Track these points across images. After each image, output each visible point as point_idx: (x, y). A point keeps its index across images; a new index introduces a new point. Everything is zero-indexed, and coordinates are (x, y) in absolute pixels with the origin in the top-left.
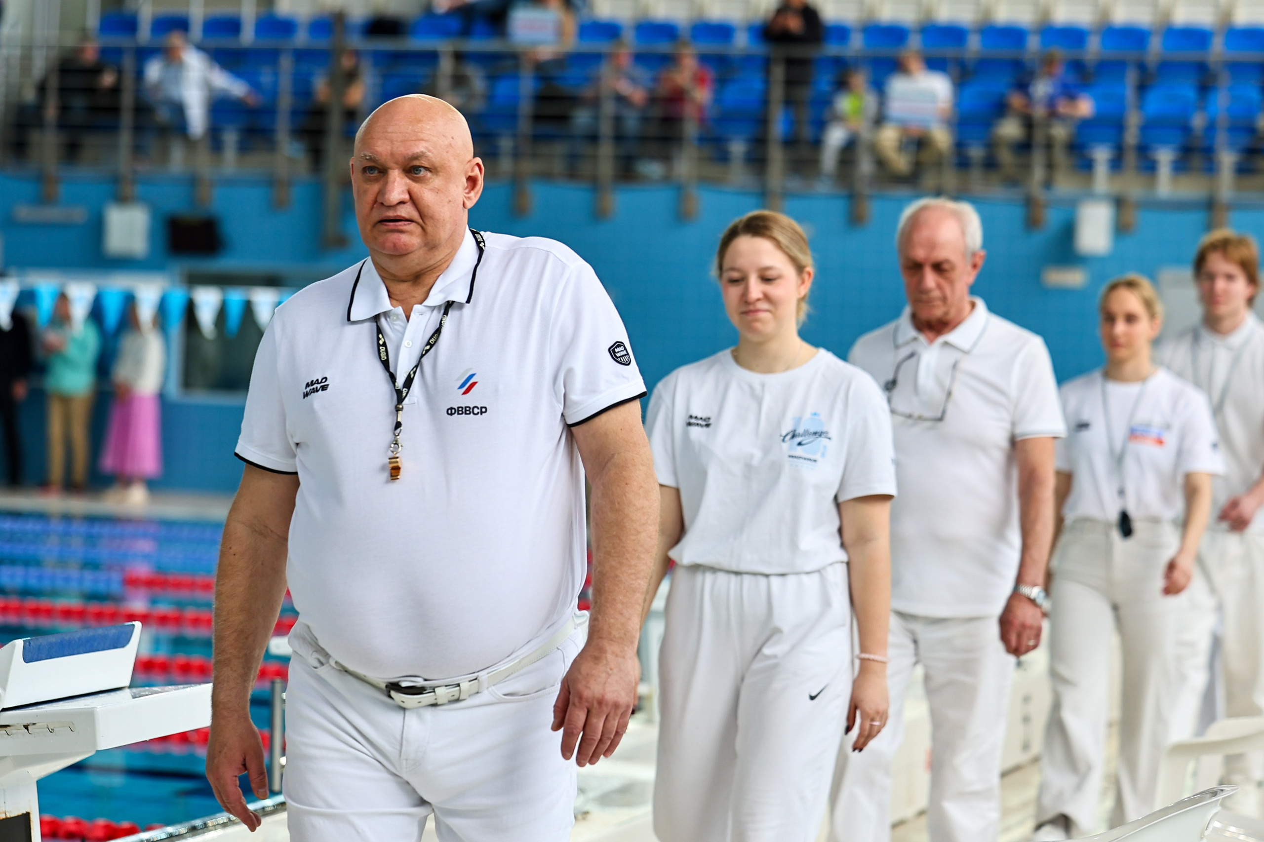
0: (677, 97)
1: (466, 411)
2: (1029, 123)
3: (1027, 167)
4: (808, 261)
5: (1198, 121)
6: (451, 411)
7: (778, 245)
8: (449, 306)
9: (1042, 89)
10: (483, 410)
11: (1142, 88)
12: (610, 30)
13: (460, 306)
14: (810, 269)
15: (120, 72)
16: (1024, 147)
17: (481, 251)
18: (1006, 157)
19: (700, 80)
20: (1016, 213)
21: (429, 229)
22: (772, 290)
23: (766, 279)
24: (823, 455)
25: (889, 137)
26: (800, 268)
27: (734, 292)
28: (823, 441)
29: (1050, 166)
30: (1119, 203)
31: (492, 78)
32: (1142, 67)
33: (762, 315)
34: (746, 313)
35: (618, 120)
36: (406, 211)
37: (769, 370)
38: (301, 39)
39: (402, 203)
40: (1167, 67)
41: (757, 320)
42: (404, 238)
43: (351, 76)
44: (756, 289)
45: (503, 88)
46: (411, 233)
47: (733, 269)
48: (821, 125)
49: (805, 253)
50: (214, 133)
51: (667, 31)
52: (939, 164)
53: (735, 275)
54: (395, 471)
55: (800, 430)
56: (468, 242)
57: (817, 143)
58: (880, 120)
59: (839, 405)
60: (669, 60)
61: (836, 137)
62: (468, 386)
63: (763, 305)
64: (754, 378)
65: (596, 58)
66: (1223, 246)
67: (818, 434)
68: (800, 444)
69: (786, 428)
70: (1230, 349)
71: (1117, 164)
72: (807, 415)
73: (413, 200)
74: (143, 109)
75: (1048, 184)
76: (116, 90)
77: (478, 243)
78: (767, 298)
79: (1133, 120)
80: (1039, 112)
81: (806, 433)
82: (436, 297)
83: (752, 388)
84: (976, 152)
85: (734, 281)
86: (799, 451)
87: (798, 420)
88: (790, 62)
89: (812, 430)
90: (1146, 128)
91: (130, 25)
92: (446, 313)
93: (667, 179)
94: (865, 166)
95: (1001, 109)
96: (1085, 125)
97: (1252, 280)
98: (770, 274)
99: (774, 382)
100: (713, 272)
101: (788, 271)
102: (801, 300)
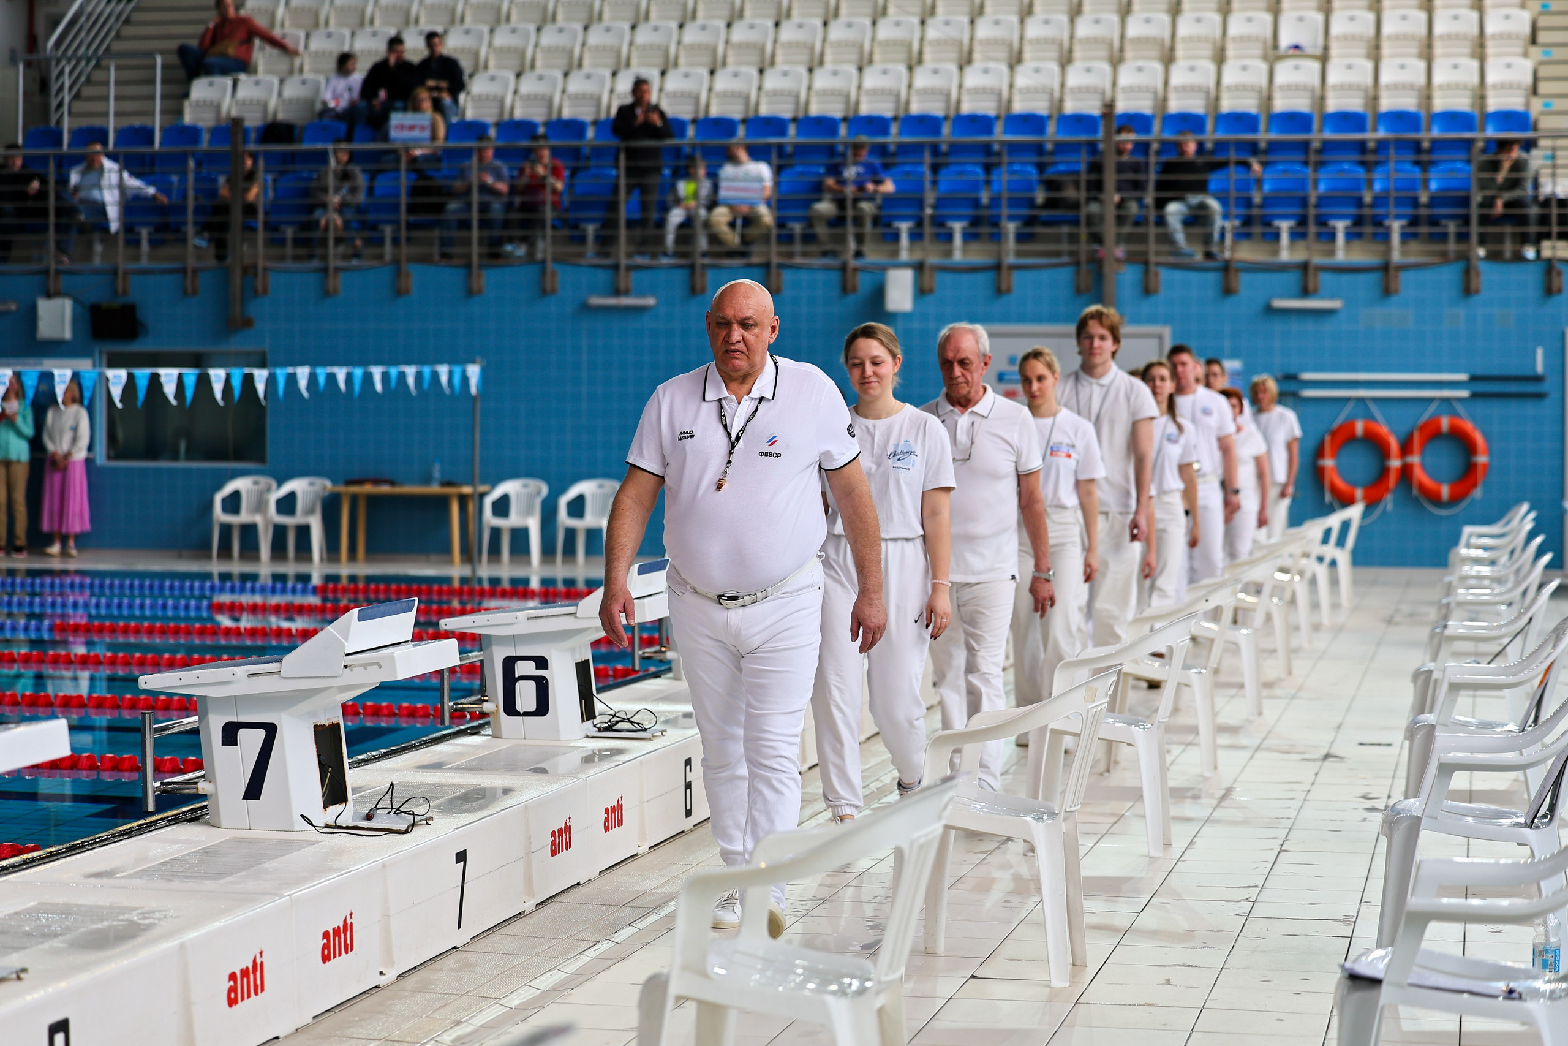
0: (537, 185)
1: (770, 454)
2: (841, 203)
3: (842, 239)
4: (899, 351)
5: (985, 197)
6: (761, 454)
7: (882, 343)
8: (761, 399)
9: (851, 172)
10: (779, 455)
11: (935, 169)
12: (477, 129)
13: (768, 400)
14: (899, 356)
15: (44, 181)
16: (837, 222)
17: (777, 368)
18: (821, 230)
19: (556, 172)
20: (835, 277)
21: (751, 357)
22: (878, 369)
23: (875, 363)
24: (913, 465)
25: (721, 215)
26: (894, 356)
27: (857, 372)
28: (913, 457)
29: (860, 239)
30: (919, 268)
31: (373, 175)
32: (935, 149)
33: (873, 385)
34: (864, 384)
35: (484, 208)
36: (741, 346)
37: (878, 418)
38: (205, 144)
39: (739, 342)
40: (956, 149)
41: (870, 388)
42: (737, 362)
43: (250, 177)
44: (869, 369)
45: (381, 183)
46: (741, 359)
47: (855, 358)
48: (665, 209)
49: (896, 347)
50: (128, 228)
51: (526, 128)
52: (766, 238)
53: (857, 361)
54: (719, 487)
55: (899, 451)
56: (769, 362)
57: (661, 224)
58: (712, 204)
59: (921, 435)
60: (529, 154)
61: (676, 216)
62: (772, 442)
63: (874, 379)
64: (869, 422)
65: (467, 153)
66: (1099, 316)
67: (910, 453)
68: (899, 460)
69: (890, 450)
70: (1102, 386)
71: (916, 236)
72: (902, 442)
73: (744, 340)
74: (66, 211)
75: (858, 254)
76: (42, 194)
77: (775, 363)
78: (875, 374)
79: (930, 197)
80: (850, 190)
81: (902, 453)
82: (755, 393)
83: (867, 428)
84: (797, 228)
85: (855, 365)
86: (899, 464)
87: (897, 445)
88: (631, 154)
89: (905, 451)
90: (939, 204)
91: (56, 137)
92: (760, 403)
93: (530, 258)
94: (703, 243)
95: (818, 190)
96: (889, 201)
97: (1116, 339)
98: (878, 360)
99: (881, 425)
100: (842, 359)
101: (888, 359)
102: (895, 374)
